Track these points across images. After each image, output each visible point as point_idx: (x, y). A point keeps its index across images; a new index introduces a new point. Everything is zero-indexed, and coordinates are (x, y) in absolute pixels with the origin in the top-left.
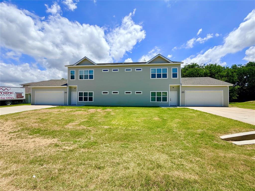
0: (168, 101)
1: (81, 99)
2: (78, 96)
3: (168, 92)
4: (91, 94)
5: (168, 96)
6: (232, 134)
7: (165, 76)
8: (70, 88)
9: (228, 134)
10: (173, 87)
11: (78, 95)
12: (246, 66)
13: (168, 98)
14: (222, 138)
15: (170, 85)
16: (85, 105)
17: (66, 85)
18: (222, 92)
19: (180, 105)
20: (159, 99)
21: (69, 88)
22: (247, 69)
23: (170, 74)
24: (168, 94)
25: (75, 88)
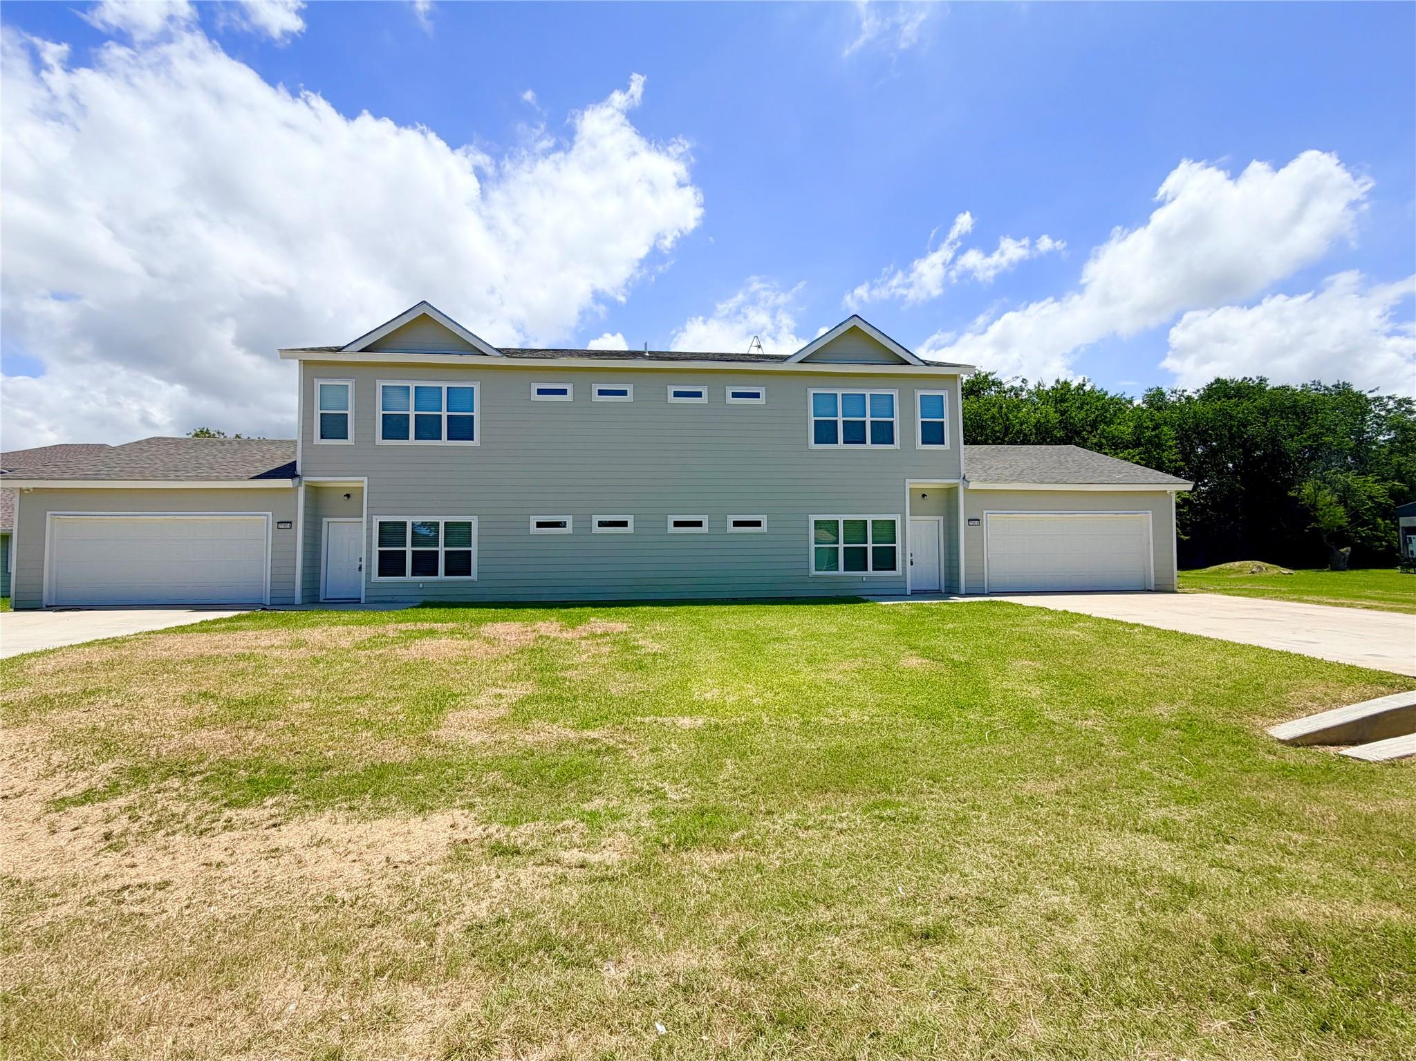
0: (904, 568)
1: (390, 564)
2: (369, 544)
3: (903, 520)
4: (458, 532)
5: (904, 541)
6: (1311, 714)
7: (884, 433)
8: (316, 495)
9: (1294, 718)
10: (924, 496)
11: (369, 536)
12: (1201, 398)
13: (904, 554)
14: (1282, 738)
15: (910, 484)
16: (421, 600)
17: (288, 471)
18: (1147, 518)
19: (958, 587)
20: (856, 560)
21: (306, 492)
22: (1208, 410)
23: (907, 424)
24: (904, 534)
25: (348, 496)
